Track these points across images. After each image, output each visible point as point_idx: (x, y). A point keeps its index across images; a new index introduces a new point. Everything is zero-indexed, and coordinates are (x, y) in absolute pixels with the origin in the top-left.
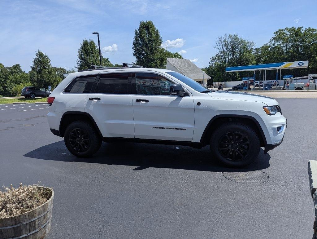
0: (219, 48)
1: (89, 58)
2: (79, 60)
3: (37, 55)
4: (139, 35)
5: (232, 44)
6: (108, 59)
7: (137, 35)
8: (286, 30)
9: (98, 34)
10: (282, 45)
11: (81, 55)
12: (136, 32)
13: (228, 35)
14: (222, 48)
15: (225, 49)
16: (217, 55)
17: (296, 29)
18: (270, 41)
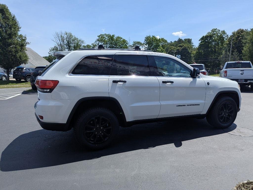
5: (68, 39)
8: (105, 35)
13: (64, 32)
16: (55, 47)
17: (111, 36)
18: (96, 42)
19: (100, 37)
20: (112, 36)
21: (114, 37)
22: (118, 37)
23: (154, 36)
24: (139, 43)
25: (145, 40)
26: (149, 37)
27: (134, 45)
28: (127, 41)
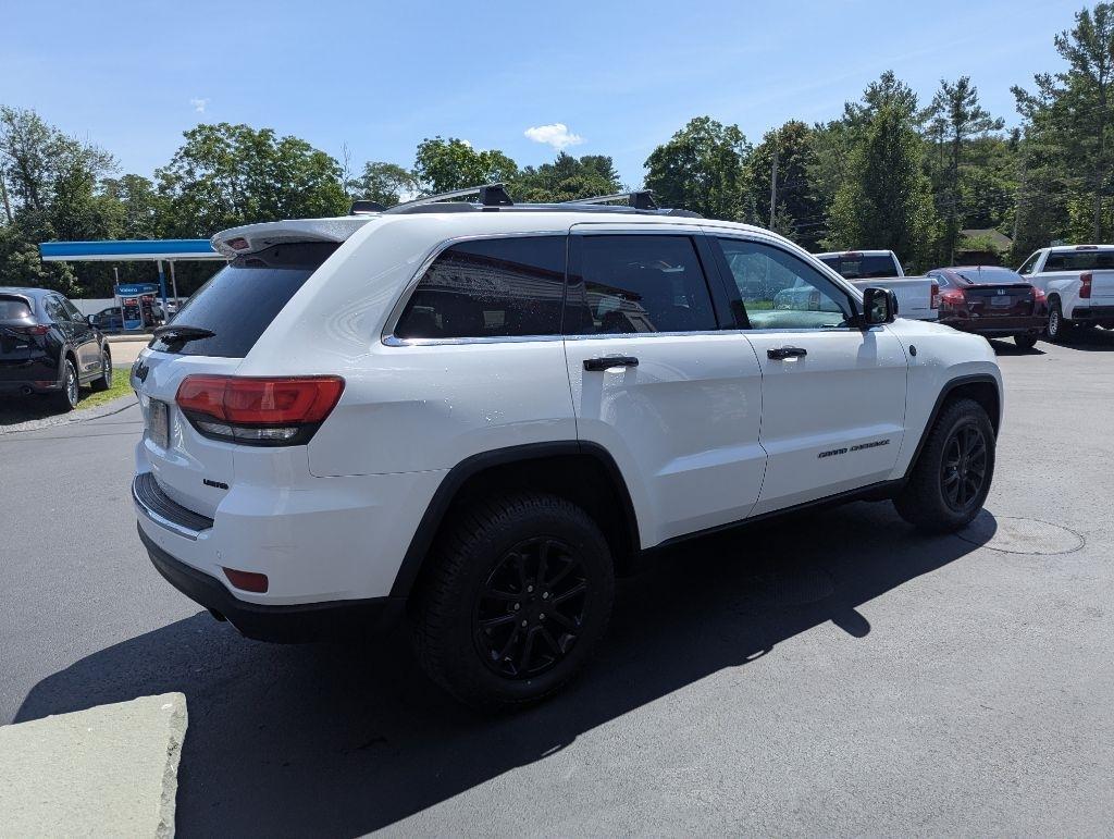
5: (18, 146)
8: (223, 131)
10: (216, 181)
17: (257, 134)
18: (175, 161)
19: (199, 138)
20: (260, 136)
21: (271, 142)
22: (291, 143)
23: (458, 141)
24: (391, 171)
25: (421, 159)
26: (437, 144)
27: (372, 178)
28: (337, 163)
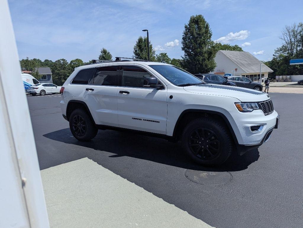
0: (286, 39)
1: (143, 54)
2: (134, 55)
3: (102, 52)
4: (189, 30)
6: (166, 54)
7: (186, 30)
9: (147, 31)
11: (136, 51)
12: (186, 27)
13: (297, 24)
14: (289, 39)
15: (293, 40)
16: (283, 46)
